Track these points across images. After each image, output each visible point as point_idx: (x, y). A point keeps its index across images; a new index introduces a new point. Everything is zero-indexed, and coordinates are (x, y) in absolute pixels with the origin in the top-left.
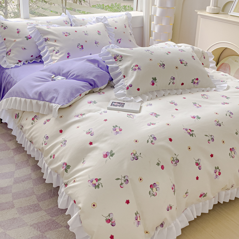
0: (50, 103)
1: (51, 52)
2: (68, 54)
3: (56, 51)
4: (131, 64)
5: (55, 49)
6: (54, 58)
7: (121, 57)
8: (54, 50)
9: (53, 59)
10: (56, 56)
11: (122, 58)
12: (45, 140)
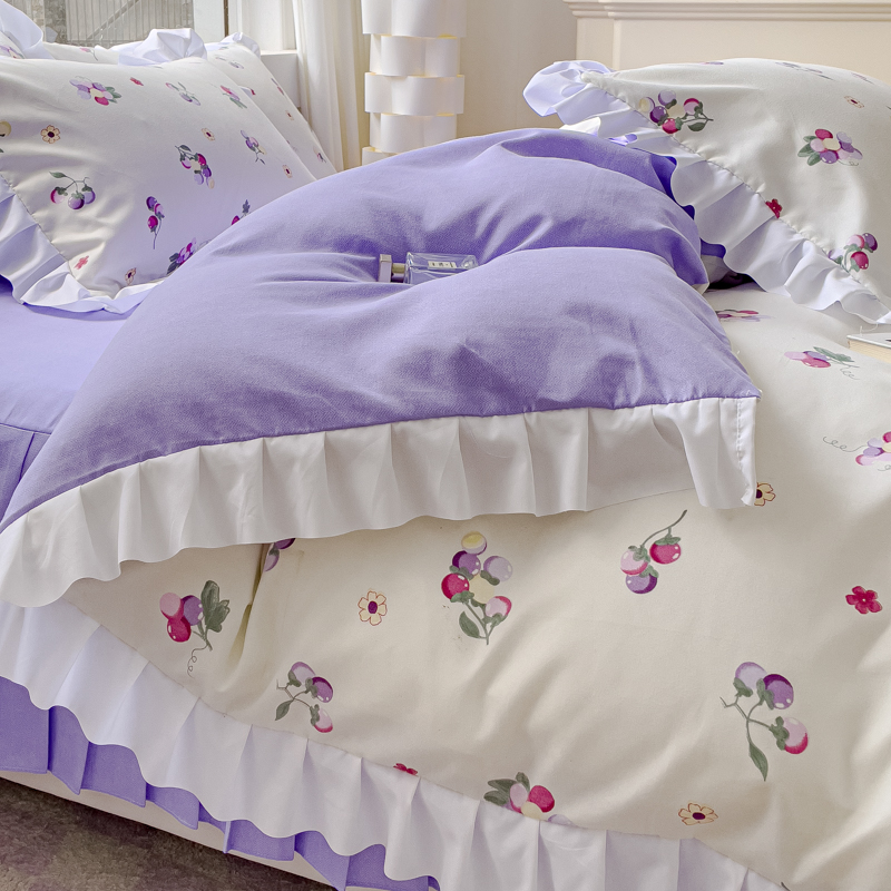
0: (598, 414)
1: (33, 204)
2: (150, 203)
3: (71, 192)
4: (788, 132)
5: (62, 183)
6: (64, 237)
7: (695, 103)
8: (60, 190)
9: (59, 247)
10: (86, 224)
11: (699, 109)
12: (768, 715)
